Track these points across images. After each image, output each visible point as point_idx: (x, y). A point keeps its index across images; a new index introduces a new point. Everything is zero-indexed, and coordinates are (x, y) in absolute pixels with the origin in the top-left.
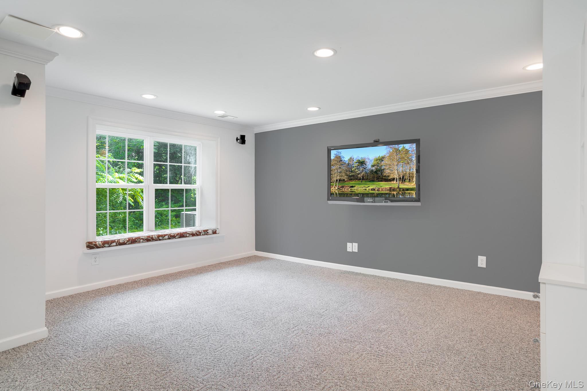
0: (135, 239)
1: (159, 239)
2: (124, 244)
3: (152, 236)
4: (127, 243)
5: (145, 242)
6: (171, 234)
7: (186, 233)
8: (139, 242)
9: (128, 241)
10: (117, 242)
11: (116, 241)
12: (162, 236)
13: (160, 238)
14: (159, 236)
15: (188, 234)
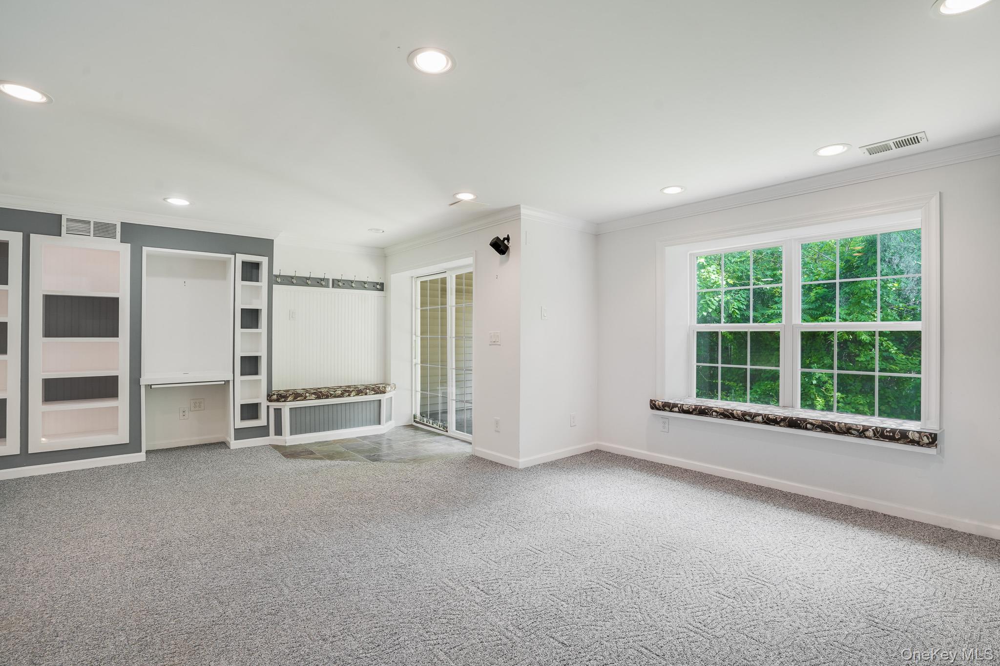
0: (705, 409)
1: (745, 418)
2: (687, 412)
3: (733, 411)
4: (692, 411)
5: (721, 418)
6: (770, 416)
7: (805, 420)
8: (711, 415)
9: (694, 410)
10: (680, 407)
11: (679, 405)
12: (750, 414)
13: (748, 418)
14: (744, 414)
15: (809, 423)
